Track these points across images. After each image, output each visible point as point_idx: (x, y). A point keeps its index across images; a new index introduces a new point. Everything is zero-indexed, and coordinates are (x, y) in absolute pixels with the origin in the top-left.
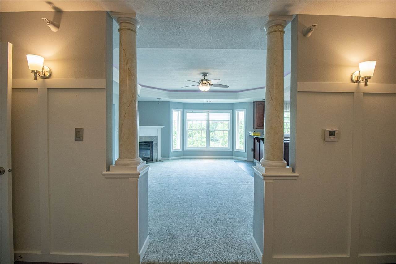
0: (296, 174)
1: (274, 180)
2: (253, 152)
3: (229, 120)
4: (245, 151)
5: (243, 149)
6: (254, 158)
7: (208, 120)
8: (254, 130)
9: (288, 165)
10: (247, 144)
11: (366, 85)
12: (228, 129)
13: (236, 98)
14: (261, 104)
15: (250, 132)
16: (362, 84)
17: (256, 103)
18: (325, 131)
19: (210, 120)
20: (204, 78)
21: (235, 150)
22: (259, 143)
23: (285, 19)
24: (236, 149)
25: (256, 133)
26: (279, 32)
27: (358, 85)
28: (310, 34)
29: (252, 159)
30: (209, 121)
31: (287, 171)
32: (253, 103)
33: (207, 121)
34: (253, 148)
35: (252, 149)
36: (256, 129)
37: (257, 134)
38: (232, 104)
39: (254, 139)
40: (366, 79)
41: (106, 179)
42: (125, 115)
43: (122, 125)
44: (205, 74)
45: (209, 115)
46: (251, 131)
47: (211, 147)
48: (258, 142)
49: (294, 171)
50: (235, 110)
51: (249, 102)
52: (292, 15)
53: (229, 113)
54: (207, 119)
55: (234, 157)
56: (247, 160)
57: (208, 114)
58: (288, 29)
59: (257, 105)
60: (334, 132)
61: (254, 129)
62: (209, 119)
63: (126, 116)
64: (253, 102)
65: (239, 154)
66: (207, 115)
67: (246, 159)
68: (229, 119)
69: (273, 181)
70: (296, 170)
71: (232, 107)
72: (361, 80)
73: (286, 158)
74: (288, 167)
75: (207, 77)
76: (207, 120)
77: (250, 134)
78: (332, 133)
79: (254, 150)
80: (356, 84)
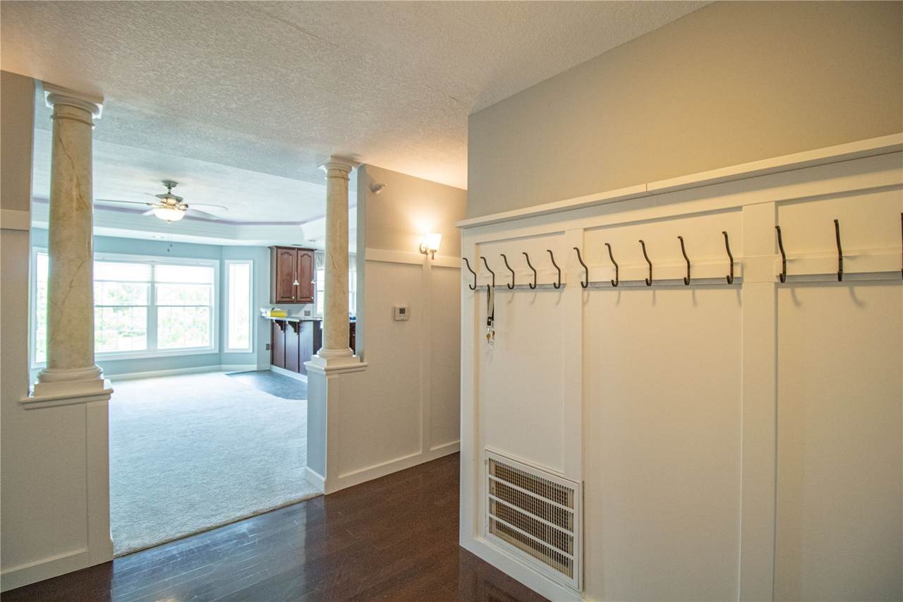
0: (365, 363)
1: (339, 374)
2: (269, 352)
3: (210, 284)
4: (252, 351)
5: (248, 347)
6: (273, 363)
7: (153, 283)
8: (272, 306)
9: (354, 354)
10: (255, 336)
11: (433, 258)
12: (208, 304)
13: (234, 237)
14: (288, 253)
15: (263, 310)
16: (430, 256)
17: (277, 251)
18: (395, 308)
19: (157, 282)
20: (169, 193)
21: (226, 351)
22: (285, 332)
23: (349, 164)
24: (230, 347)
25: (277, 312)
26: (343, 180)
27: (427, 257)
28: (378, 192)
29: (267, 365)
30: (156, 285)
31: (354, 361)
32: (269, 250)
33: (150, 284)
34: (269, 342)
35: (268, 345)
36: (276, 303)
37: (279, 314)
38: (221, 247)
39: (273, 324)
40: (433, 252)
41: (26, 411)
42: (71, 283)
43: (64, 302)
44: (170, 185)
45: (156, 269)
46: (266, 307)
47: (159, 347)
48: (282, 329)
49: (362, 360)
50: (227, 262)
51: (261, 247)
52: (359, 163)
53: (211, 266)
54: (149, 279)
55: (223, 366)
56: (256, 369)
57: (153, 267)
58: (353, 175)
59: (279, 255)
60: (404, 309)
61: (271, 302)
62: (156, 280)
63: (72, 285)
64: (269, 247)
65: (239, 357)
66: (151, 268)
67: (254, 367)
68: (213, 282)
69: (337, 376)
70: (365, 359)
71: (219, 254)
72: (428, 251)
73: (352, 345)
74: (354, 356)
75: (173, 191)
76: (148, 282)
77: (263, 315)
78: (402, 311)
79: (272, 347)
80: (424, 255)
